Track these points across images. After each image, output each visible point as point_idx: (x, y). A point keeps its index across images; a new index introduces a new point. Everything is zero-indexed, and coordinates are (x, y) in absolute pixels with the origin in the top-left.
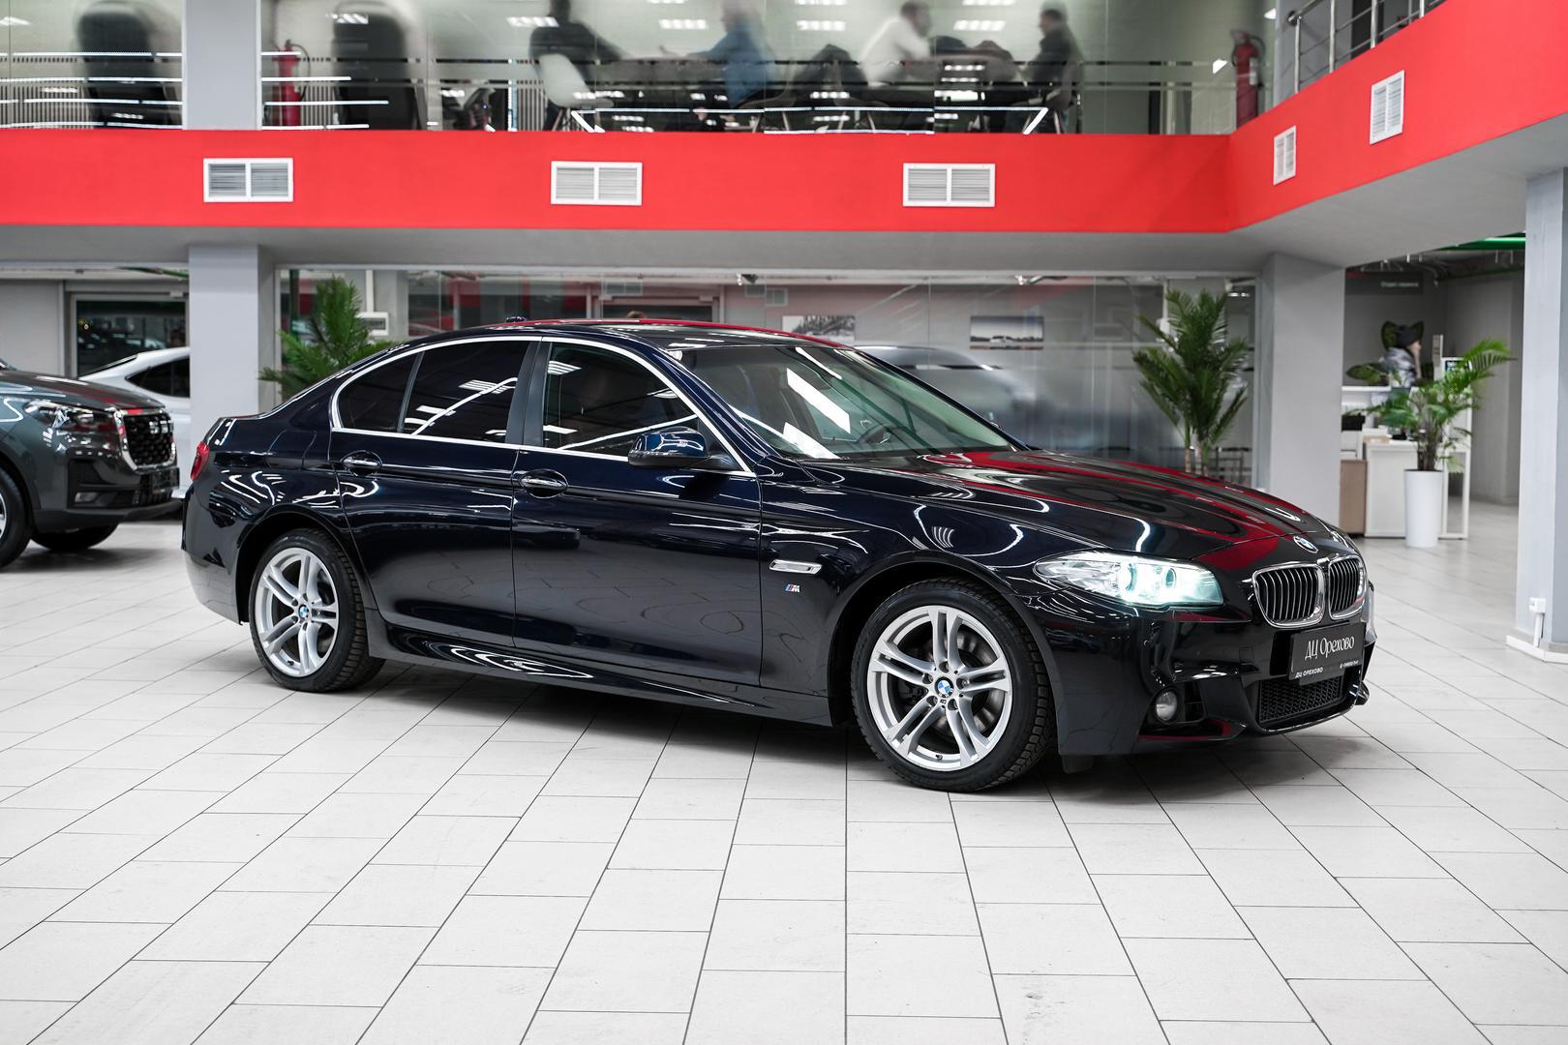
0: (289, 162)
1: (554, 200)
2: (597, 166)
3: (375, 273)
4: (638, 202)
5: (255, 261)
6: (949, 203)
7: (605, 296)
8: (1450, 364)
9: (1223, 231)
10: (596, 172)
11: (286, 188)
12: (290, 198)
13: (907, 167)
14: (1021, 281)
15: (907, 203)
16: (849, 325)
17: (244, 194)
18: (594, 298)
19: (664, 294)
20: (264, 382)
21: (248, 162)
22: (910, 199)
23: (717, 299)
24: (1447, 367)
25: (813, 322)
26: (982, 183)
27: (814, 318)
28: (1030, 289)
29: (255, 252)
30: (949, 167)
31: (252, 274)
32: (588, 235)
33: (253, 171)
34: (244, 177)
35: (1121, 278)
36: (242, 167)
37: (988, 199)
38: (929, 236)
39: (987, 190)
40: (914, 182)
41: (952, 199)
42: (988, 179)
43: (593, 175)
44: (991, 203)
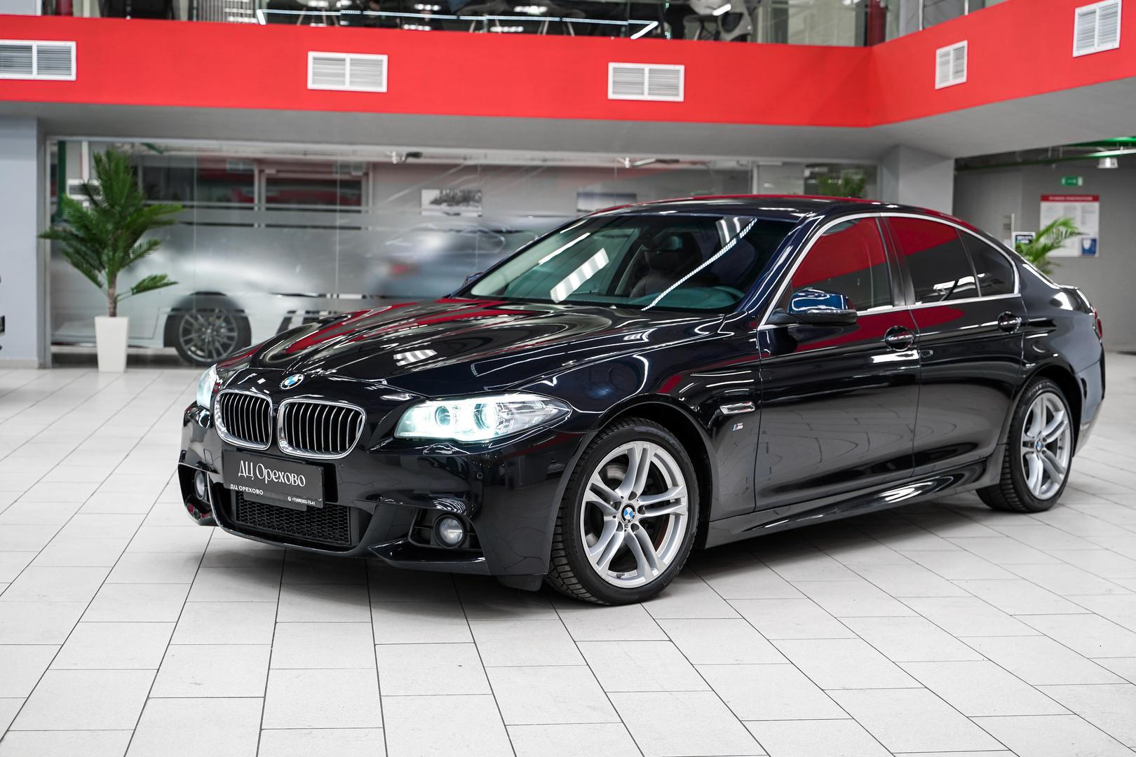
0: (72, 45)
1: (311, 86)
2: (348, 57)
3: (90, 144)
4: (384, 89)
5: (34, 132)
6: (646, 97)
7: (271, 171)
8: (1019, 238)
9: (866, 126)
10: (348, 62)
11: (69, 68)
12: (73, 77)
13: (612, 66)
14: (627, 164)
15: (611, 96)
16: (477, 198)
17: (31, 72)
18: (261, 171)
19: (321, 169)
20: (42, 240)
21: (35, 44)
22: (614, 93)
23: (366, 174)
24: (1016, 239)
25: (447, 195)
26: (673, 81)
27: (448, 191)
28: (634, 170)
29: (35, 124)
30: (647, 67)
31: (32, 143)
32: (337, 117)
33: (39, 52)
34: (31, 58)
35: (703, 163)
36: (29, 48)
37: (677, 95)
38: (629, 124)
39: (677, 88)
40: (618, 79)
41: (649, 94)
42: (678, 78)
43: (344, 65)
44: (680, 98)
